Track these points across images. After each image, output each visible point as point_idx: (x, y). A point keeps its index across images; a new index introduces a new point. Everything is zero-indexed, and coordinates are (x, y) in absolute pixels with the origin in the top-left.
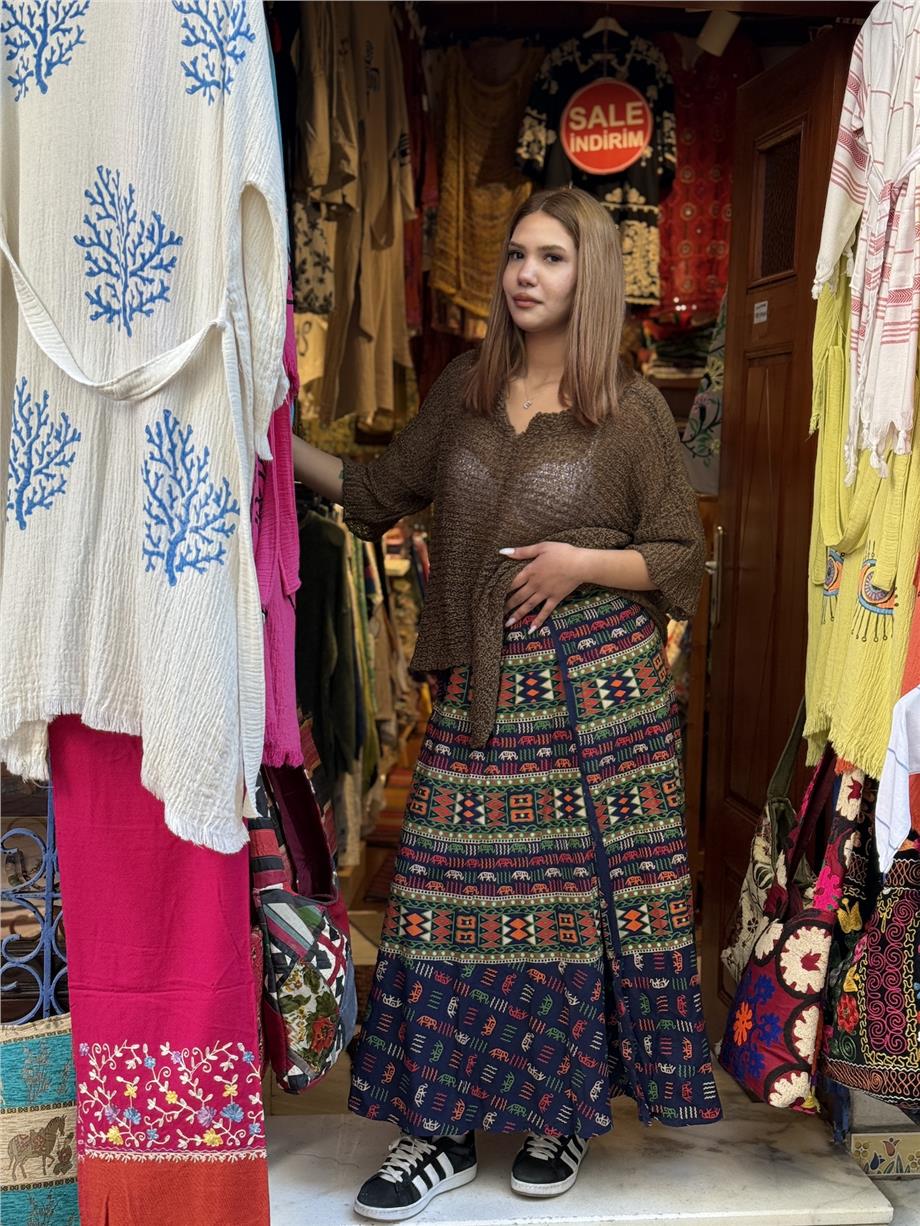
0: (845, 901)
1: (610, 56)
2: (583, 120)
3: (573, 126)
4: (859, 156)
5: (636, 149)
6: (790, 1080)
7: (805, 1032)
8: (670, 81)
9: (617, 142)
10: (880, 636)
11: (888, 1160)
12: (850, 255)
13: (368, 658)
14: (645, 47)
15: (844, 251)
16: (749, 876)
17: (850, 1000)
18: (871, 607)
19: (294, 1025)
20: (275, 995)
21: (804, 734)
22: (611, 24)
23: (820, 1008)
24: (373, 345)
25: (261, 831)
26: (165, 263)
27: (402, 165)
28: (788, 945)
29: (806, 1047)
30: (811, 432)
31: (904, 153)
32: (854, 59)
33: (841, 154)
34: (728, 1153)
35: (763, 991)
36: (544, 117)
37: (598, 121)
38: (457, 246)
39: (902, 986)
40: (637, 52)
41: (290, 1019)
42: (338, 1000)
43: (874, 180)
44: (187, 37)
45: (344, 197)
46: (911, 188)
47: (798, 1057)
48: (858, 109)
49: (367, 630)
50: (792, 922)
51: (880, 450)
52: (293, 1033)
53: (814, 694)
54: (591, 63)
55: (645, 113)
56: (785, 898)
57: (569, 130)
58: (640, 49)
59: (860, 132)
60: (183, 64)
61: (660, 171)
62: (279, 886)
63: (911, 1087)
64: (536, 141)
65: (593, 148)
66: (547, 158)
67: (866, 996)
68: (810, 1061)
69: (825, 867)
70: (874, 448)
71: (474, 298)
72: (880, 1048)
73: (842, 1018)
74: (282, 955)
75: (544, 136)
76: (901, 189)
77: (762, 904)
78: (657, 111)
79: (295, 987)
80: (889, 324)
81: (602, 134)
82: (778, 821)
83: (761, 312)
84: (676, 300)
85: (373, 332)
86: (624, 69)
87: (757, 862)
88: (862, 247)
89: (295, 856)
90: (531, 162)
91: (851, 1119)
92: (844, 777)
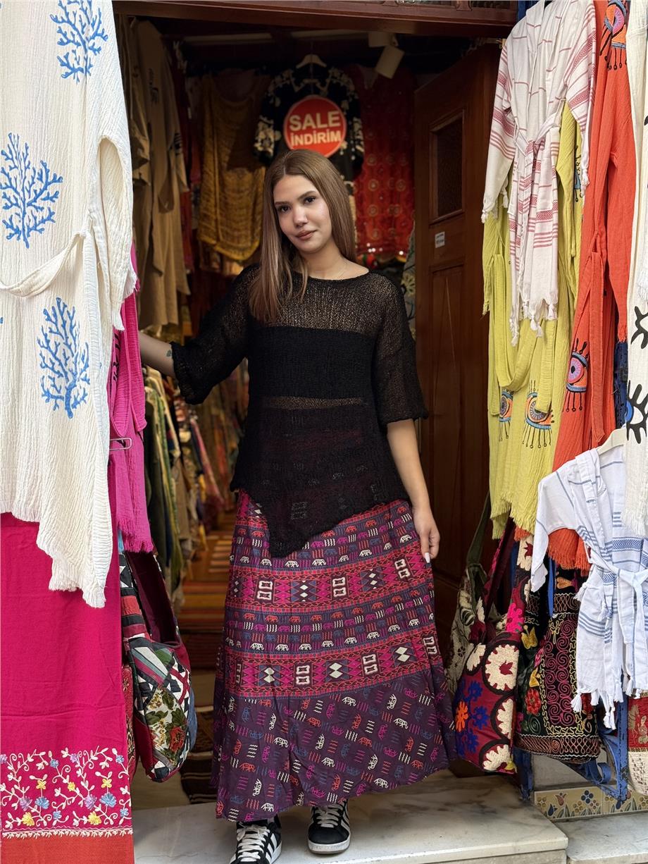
0: (526, 627)
1: (315, 81)
2: (299, 124)
3: (293, 128)
4: (508, 127)
5: (336, 143)
6: (496, 752)
7: (505, 717)
8: (356, 97)
9: (323, 138)
10: (542, 444)
11: (560, 808)
12: (505, 193)
13: (172, 496)
14: (339, 74)
15: (501, 191)
16: (456, 618)
17: (535, 693)
18: (535, 425)
19: (157, 732)
20: (142, 712)
21: (491, 517)
22: (315, 59)
23: (514, 700)
24: (162, 278)
25: (128, 597)
26: (50, 196)
27: (177, 154)
28: (490, 658)
29: (506, 728)
30: (484, 313)
31: (541, 121)
32: (501, 61)
33: (496, 126)
34: (452, 811)
35: (474, 692)
36: (272, 122)
37: (309, 124)
38: (216, 212)
39: (569, 679)
40: (333, 77)
41: (154, 729)
42: (186, 714)
43: (521, 142)
44: (61, 39)
45: (140, 174)
46: (547, 144)
47: (501, 735)
48: (506, 95)
49: (170, 476)
50: (492, 643)
51: (537, 319)
52: (157, 738)
53: (497, 489)
54: (302, 85)
55: (341, 118)
56: (484, 629)
57: (289, 131)
58: (335, 75)
59: (509, 110)
60: (58, 58)
61: (353, 158)
62: (142, 635)
63: (579, 748)
64: (267, 138)
65: (307, 143)
66: (275, 150)
67: (545, 689)
68: (509, 737)
69: (512, 605)
70: (533, 317)
71: (229, 247)
72: (556, 722)
73: (530, 705)
74: (147, 683)
75: (273, 136)
76: (540, 145)
77: (467, 636)
78: (349, 118)
79: (157, 705)
80: (537, 234)
81: (312, 134)
82: (475, 580)
83: (440, 239)
84: (369, 245)
85: (163, 270)
86: (325, 89)
87: (462, 608)
88: (514, 186)
89: (149, 617)
90: (265, 153)
91: (534, 782)
92: (521, 542)
